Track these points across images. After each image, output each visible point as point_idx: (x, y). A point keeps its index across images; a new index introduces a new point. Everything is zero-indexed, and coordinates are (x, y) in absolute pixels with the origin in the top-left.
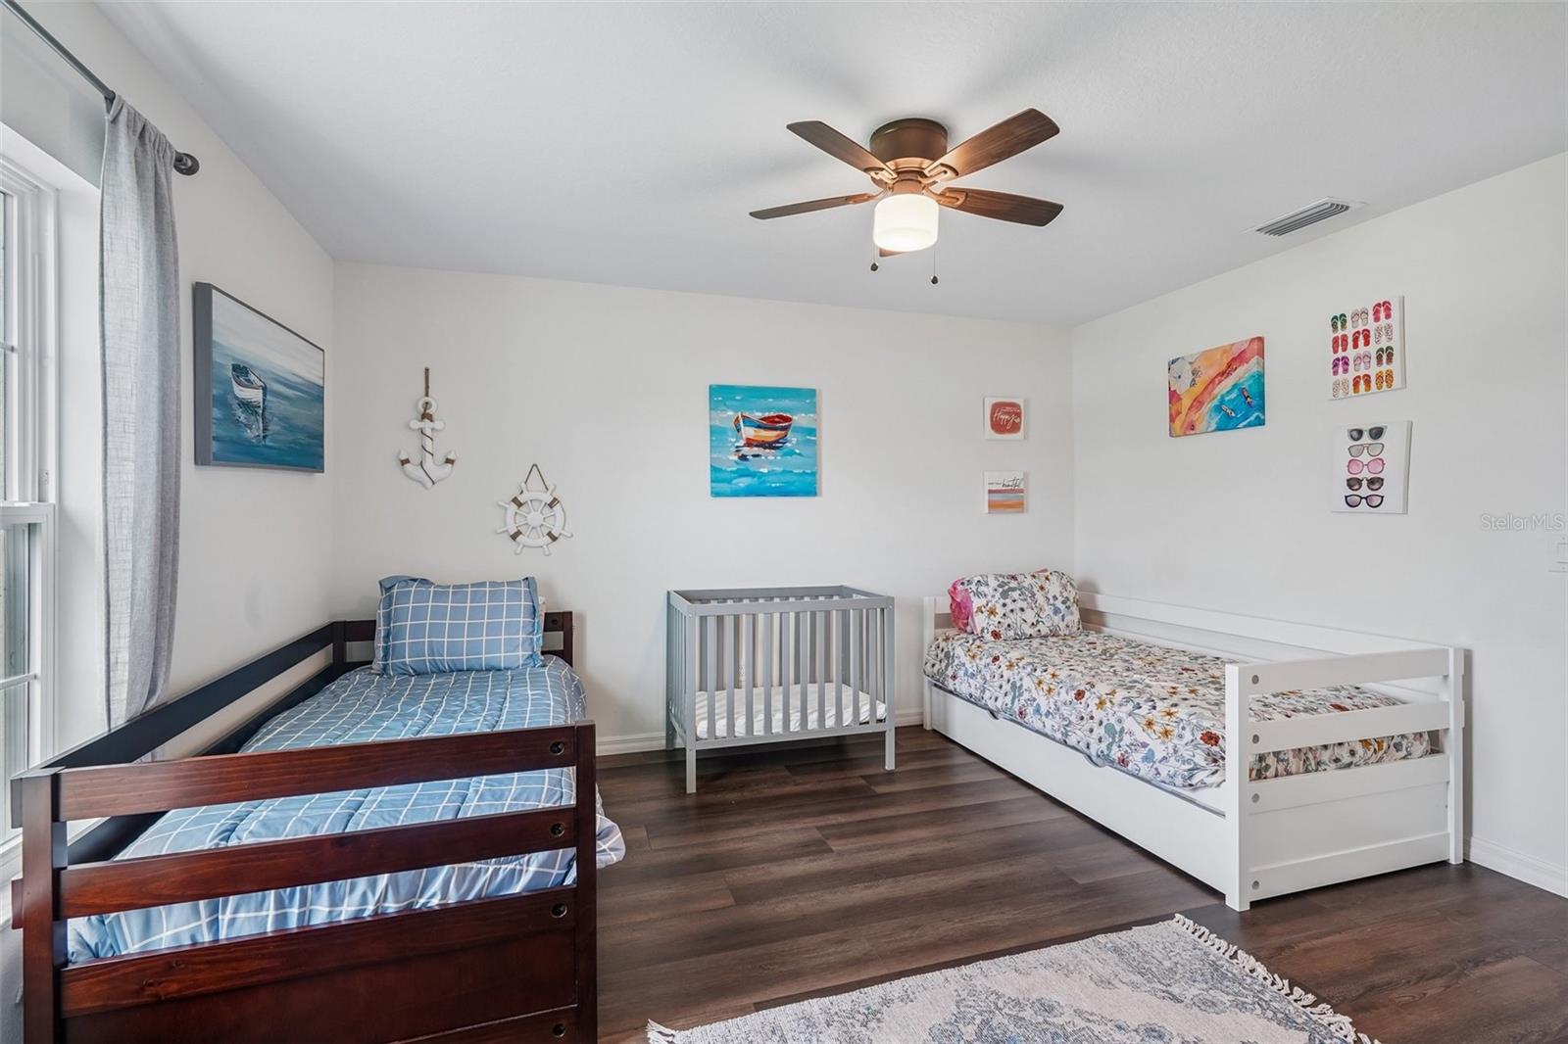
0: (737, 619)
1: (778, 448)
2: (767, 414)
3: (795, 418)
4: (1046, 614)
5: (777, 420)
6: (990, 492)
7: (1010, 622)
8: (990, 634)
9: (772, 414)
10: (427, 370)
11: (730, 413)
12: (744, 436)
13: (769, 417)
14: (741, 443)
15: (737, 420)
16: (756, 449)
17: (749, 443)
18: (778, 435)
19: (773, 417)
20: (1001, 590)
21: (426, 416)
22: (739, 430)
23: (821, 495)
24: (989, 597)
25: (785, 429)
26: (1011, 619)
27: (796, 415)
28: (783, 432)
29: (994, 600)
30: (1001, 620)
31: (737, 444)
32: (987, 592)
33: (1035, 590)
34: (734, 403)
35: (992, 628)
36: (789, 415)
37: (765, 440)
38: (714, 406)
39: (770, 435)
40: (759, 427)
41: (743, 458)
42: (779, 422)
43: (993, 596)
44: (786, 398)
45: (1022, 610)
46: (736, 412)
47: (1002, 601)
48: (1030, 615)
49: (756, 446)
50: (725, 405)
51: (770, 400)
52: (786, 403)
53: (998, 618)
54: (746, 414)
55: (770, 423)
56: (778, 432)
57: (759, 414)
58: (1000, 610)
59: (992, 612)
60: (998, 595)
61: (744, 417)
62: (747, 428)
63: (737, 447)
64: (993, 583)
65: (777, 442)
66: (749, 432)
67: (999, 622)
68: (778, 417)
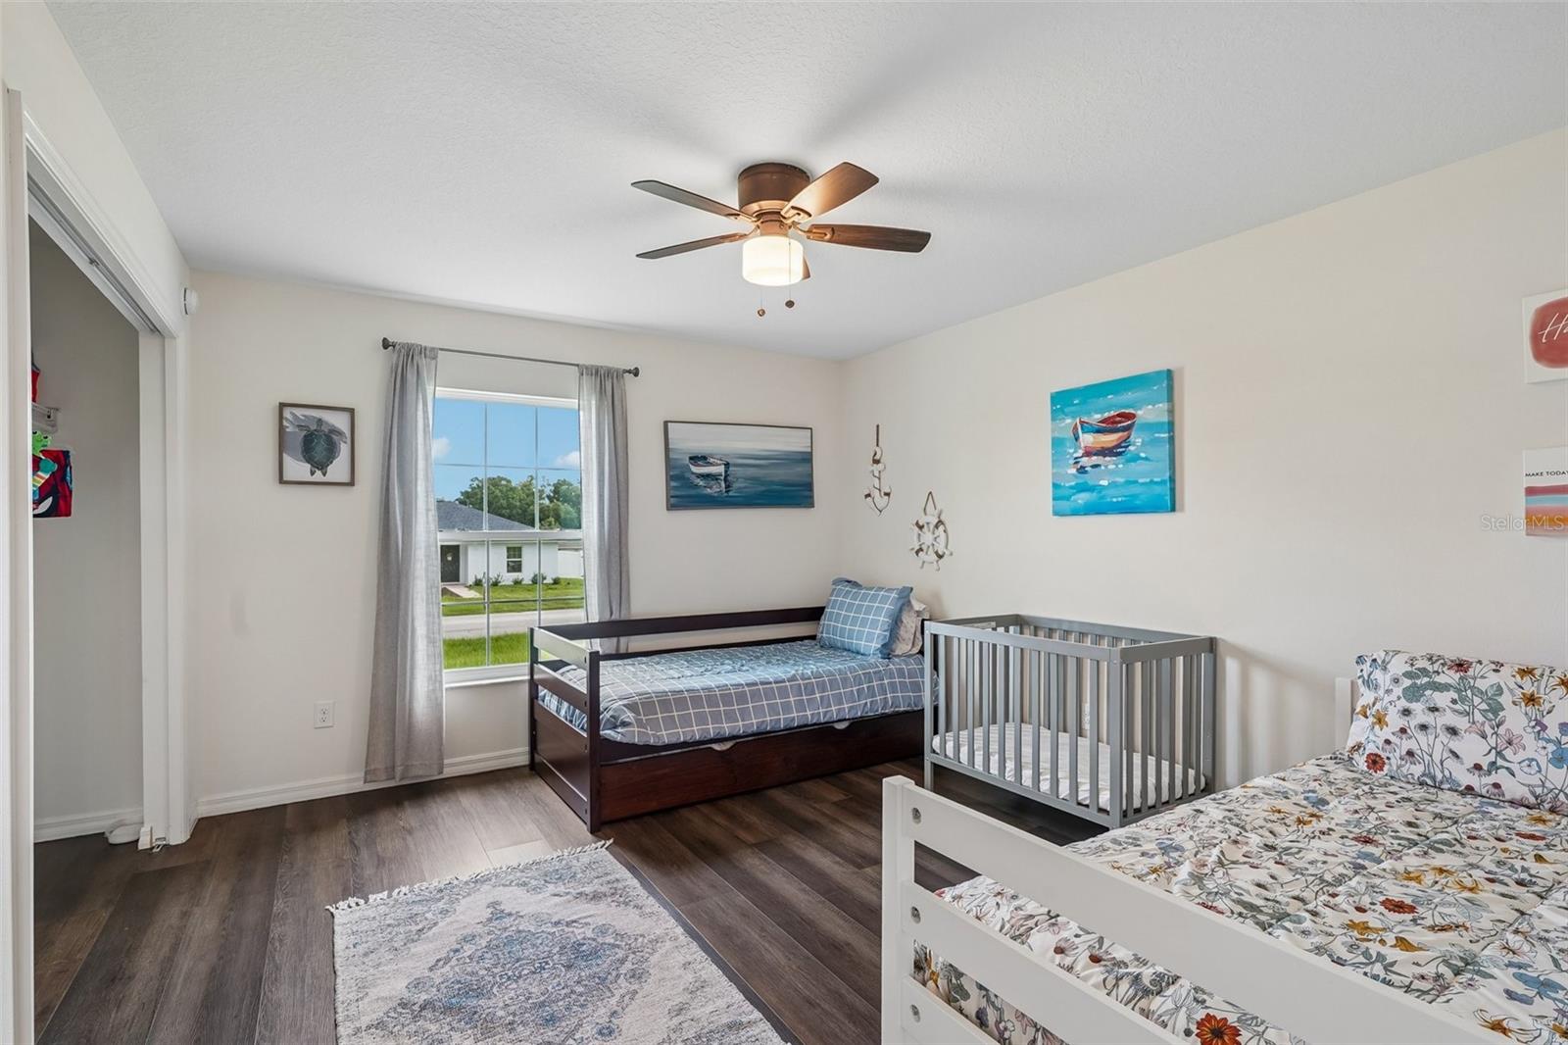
0: (1079, 662)
1: (1120, 454)
2: (1106, 415)
3: (1139, 413)
4: (1522, 755)
5: (1119, 419)
6: (1531, 491)
7: (1414, 747)
8: (1364, 758)
9: (1112, 413)
10: (878, 426)
11: (1069, 421)
12: (1082, 445)
13: (1109, 418)
14: (1080, 453)
15: (1075, 428)
16: (1094, 458)
17: (1088, 453)
18: (1119, 438)
19: (1114, 417)
20: (1407, 683)
21: (876, 462)
22: (1077, 439)
23: (1182, 510)
24: (1381, 692)
25: (1128, 428)
26: (1420, 742)
27: (1140, 409)
28: (1126, 433)
29: (1387, 699)
30: (1393, 739)
31: (1075, 455)
32: (1380, 681)
33: (1505, 699)
34: (1073, 408)
35: (1371, 749)
36: (1133, 412)
37: (1104, 446)
38: (1055, 415)
39: (1110, 439)
40: (1099, 431)
41: (1082, 470)
42: (1120, 422)
43: (1388, 692)
44: (1126, 390)
45: (1453, 731)
46: (1074, 418)
47: (1403, 703)
48: (1473, 749)
49: (1095, 455)
50: (1063, 412)
51: (1110, 397)
52: (1129, 396)
53: (1386, 733)
54: (1085, 419)
55: (1109, 425)
56: (1120, 434)
57: (1098, 416)
58: (1395, 721)
59: (1380, 720)
60: (1398, 691)
61: (1082, 423)
62: (1086, 435)
63: (1076, 458)
64: (1398, 666)
65: (1118, 446)
66: (1088, 439)
67: (1388, 742)
68: (1118, 415)
